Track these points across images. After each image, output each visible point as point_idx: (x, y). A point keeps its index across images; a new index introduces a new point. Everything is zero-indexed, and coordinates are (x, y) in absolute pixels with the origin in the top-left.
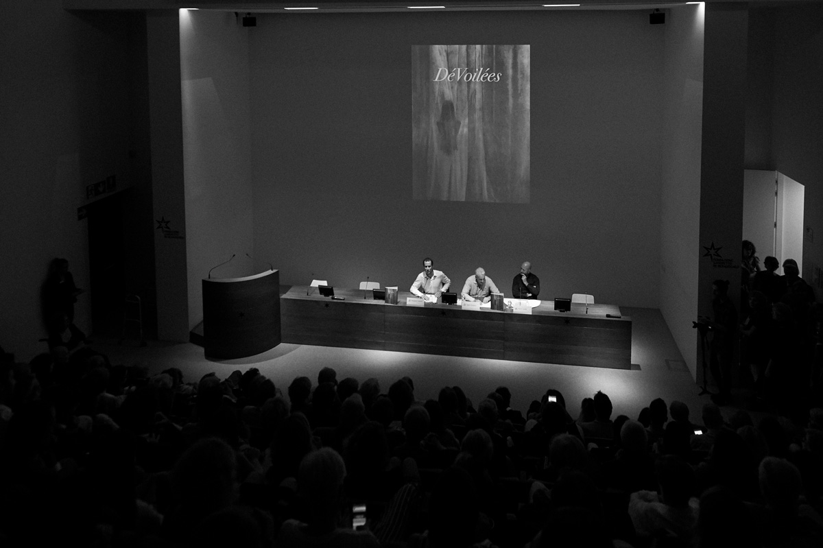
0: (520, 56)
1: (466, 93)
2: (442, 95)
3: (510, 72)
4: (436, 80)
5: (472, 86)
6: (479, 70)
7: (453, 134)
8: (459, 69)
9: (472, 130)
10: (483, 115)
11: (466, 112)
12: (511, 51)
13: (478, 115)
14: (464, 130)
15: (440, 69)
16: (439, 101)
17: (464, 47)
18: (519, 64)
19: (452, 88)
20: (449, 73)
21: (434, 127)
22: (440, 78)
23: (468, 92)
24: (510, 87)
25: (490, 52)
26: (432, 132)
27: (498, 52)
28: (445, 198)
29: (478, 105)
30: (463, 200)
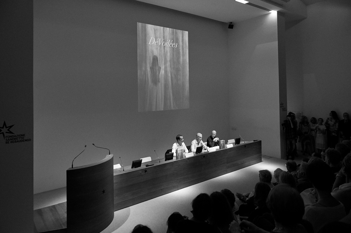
0: (184, 36)
1: (163, 52)
2: (152, 52)
3: (181, 43)
4: (150, 44)
5: (166, 48)
6: (169, 41)
7: (158, 73)
8: (160, 39)
9: (166, 71)
10: (171, 64)
11: (163, 62)
12: (181, 33)
13: (168, 64)
14: (162, 72)
15: (151, 38)
16: (151, 56)
17: (162, 28)
18: (184, 40)
19: (157, 49)
20: (156, 40)
21: (149, 69)
22: (151, 43)
23: (164, 51)
24: (181, 51)
25: (173, 33)
26: (148, 72)
27: (176, 33)
28: (154, 110)
29: (168, 59)
30: (163, 110)
